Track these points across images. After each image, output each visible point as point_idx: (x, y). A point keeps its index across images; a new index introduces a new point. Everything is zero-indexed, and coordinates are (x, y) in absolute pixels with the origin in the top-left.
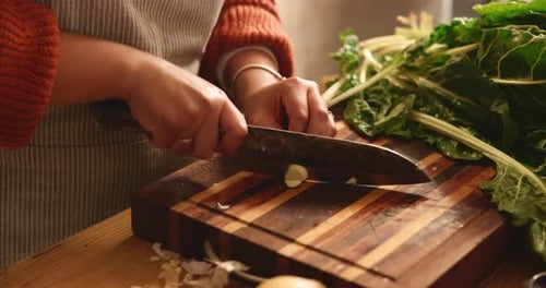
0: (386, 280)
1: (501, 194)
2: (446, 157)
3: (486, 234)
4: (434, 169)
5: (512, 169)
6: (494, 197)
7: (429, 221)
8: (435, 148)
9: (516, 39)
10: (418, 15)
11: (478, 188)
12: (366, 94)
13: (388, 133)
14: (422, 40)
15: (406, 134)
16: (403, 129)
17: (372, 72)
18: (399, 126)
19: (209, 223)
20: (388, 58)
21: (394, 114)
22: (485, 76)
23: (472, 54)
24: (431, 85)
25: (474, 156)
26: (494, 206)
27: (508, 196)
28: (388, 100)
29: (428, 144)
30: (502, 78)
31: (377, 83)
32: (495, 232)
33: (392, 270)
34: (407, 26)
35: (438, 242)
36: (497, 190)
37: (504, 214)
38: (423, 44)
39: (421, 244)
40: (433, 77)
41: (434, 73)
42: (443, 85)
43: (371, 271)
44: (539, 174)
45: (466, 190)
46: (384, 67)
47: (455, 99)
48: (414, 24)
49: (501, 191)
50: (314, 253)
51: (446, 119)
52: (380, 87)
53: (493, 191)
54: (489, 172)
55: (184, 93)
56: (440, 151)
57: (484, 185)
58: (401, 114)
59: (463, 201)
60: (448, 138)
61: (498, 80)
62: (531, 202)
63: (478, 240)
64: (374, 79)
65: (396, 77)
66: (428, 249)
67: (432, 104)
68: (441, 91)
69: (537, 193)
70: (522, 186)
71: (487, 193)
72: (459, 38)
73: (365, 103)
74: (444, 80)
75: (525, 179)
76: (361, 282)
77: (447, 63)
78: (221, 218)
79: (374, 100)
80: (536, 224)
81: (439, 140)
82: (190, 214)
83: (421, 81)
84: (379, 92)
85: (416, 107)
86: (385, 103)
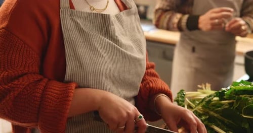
9: (250, 101)
10: (205, 84)
20: (197, 102)
22: (238, 113)
23: (231, 104)
24: (216, 115)
34: (202, 89)
40: (216, 112)
42: (221, 115)
46: (196, 106)
47: (226, 121)
48: (204, 87)
55: (122, 110)
61: (243, 116)
65: (201, 110)
67: (216, 122)
68: (220, 117)
72: (225, 97)
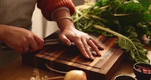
0: (98, 69)
1: (121, 45)
2: (104, 36)
3: (120, 55)
4: (102, 39)
5: (122, 38)
6: (119, 45)
7: (104, 53)
8: (100, 34)
9: (120, 4)
11: (114, 43)
12: (79, 21)
13: (87, 31)
14: (93, 6)
15: (92, 31)
16: (91, 29)
17: (79, 15)
18: (90, 29)
19: (46, 58)
20: (84, 11)
21: (88, 26)
22: (112, 14)
23: (108, 8)
24: (97, 17)
25: (111, 35)
26: (120, 48)
27: (123, 45)
28: (86, 22)
29: (98, 33)
30: (117, 14)
31: (82, 18)
32: (122, 54)
33: (99, 66)
35: (109, 58)
36: (120, 44)
37: (123, 49)
38: (93, 7)
39: (104, 59)
41: (98, 14)
42: (101, 17)
43: (93, 67)
44: (130, 38)
45: (112, 44)
46: (83, 14)
47: (104, 21)
48: (89, 2)
49: (121, 44)
50: (77, 64)
51: (102, 26)
52: (83, 19)
53: (118, 44)
54: (116, 39)
56: (102, 35)
57: (116, 42)
58: (90, 25)
59: (111, 47)
60: (103, 31)
61: (115, 15)
62: (129, 46)
63: (119, 56)
64: (81, 17)
65: (87, 16)
66: (106, 60)
67: (97, 22)
68: (100, 19)
69: (130, 43)
70: (126, 42)
71: (117, 45)
72: (103, 4)
73: (80, 23)
74: (101, 16)
75: (126, 40)
76: (92, 70)
77: (101, 11)
78: (49, 57)
79: (82, 23)
80: (131, 51)
81: (101, 32)
82: (40, 57)
83: (94, 16)
84: (83, 20)
85: (94, 24)
86: (85, 23)
